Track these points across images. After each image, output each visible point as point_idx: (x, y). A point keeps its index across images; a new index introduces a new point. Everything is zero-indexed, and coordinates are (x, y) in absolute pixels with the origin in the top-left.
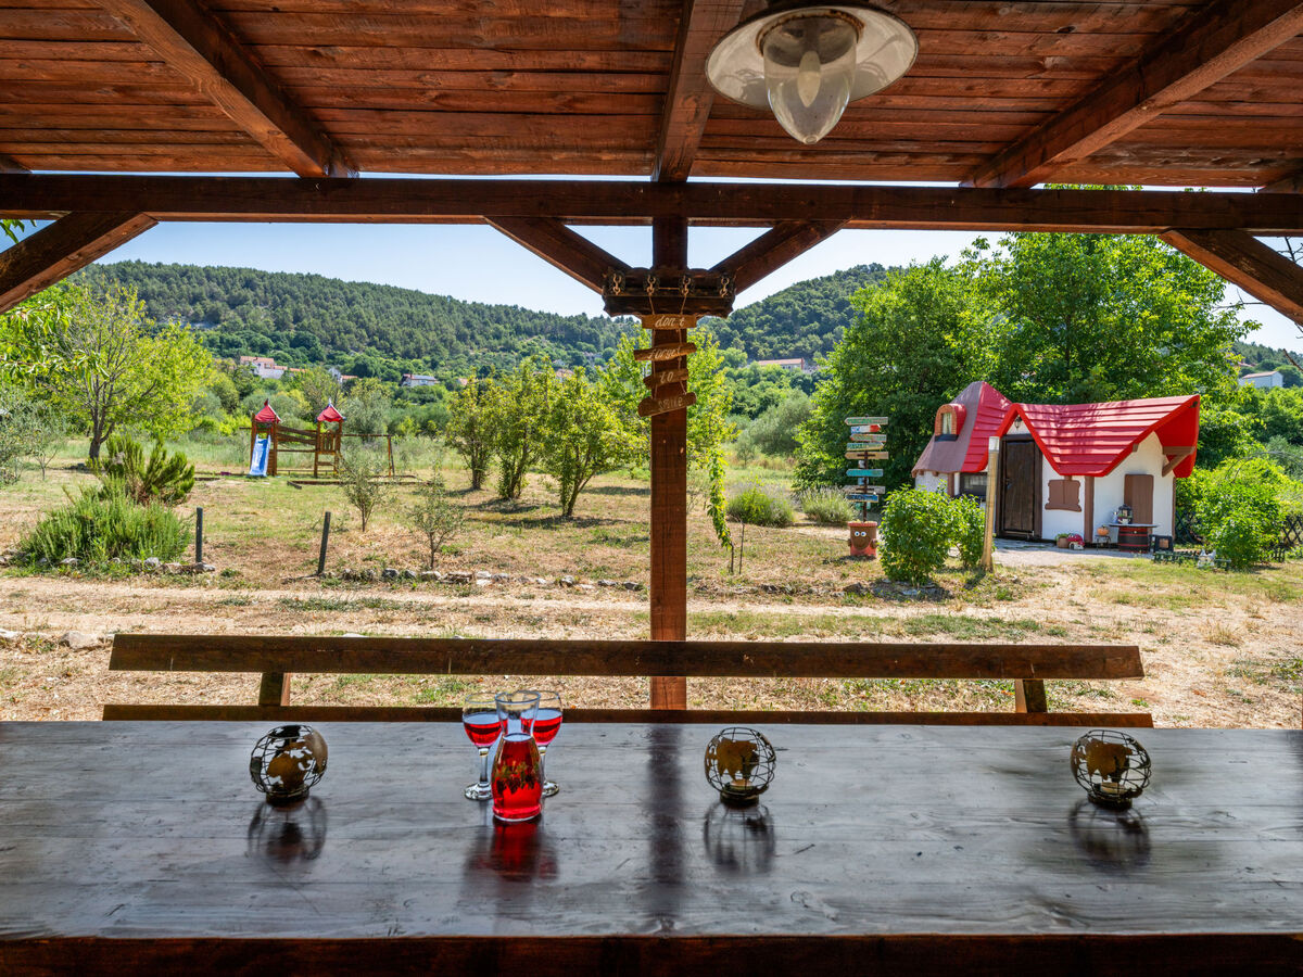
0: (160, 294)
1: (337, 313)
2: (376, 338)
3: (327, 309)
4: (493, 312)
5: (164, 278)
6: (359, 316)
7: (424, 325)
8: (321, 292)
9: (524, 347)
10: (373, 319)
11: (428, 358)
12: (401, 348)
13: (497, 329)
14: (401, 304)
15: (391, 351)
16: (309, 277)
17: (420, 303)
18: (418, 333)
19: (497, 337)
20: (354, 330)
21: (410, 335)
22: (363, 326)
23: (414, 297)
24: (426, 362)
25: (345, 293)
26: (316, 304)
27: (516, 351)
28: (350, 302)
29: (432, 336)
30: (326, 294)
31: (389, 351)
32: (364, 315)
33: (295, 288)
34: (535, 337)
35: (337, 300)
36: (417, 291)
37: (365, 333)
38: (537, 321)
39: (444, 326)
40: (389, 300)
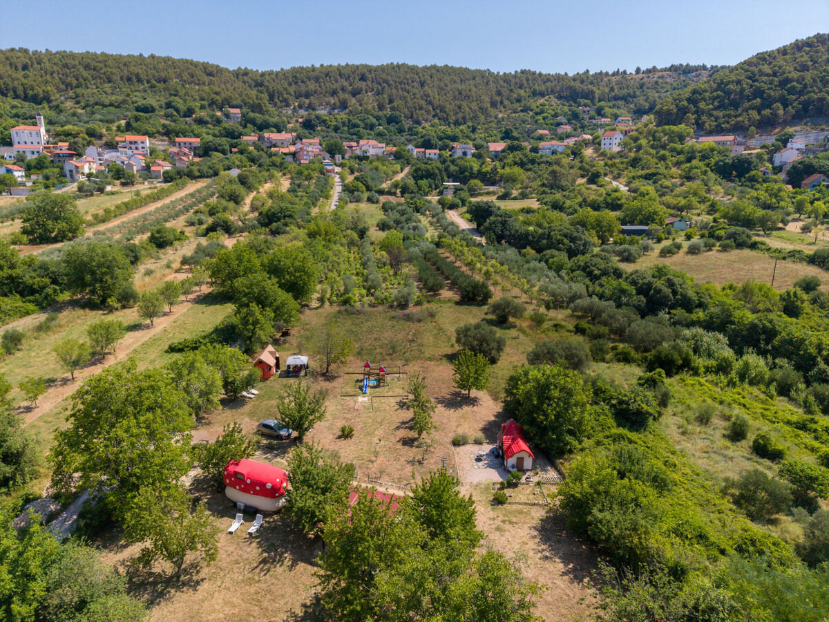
0: (315, 92)
1: (414, 94)
2: (438, 111)
3: (408, 92)
4: (518, 80)
5: (317, 80)
6: (428, 96)
7: (469, 97)
8: (405, 78)
9: (537, 107)
10: (437, 96)
11: (470, 124)
12: (454, 118)
13: (519, 95)
14: (455, 82)
15: (448, 120)
16: (398, 66)
17: (467, 79)
18: (464, 103)
19: (519, 101)
20: (425, 106)
21: (460, 107)
22: (430, 103)
23: (463, 75)
24: (469, 127)
25: (419, 77)
26: (402, 89)
27: (532, 111)
28: (422, 84)
29: (474, 106)
30: (408, 79)
31: (445, 120)
32: (431, 94)
33: (389, 78)
34: (547, 98)
35: (415, 84)
36: (466, 68)
37: (431, 108)
38: (549, 84)
39: (483, 97)
40: (447, 79)
